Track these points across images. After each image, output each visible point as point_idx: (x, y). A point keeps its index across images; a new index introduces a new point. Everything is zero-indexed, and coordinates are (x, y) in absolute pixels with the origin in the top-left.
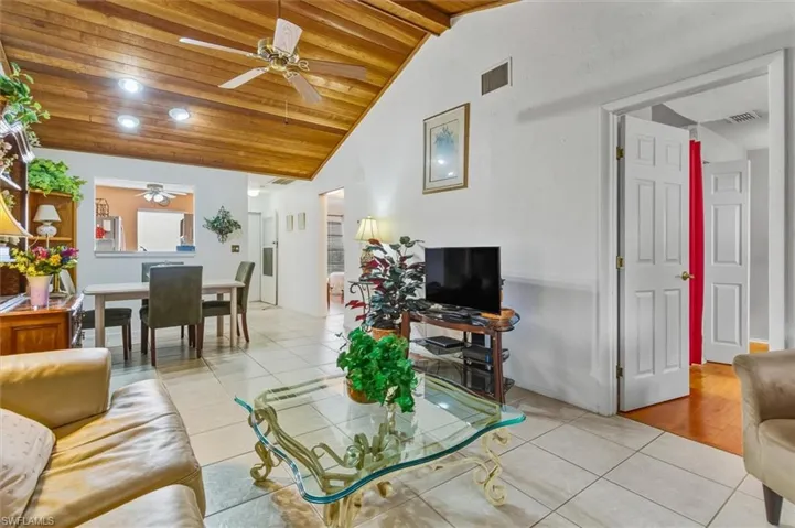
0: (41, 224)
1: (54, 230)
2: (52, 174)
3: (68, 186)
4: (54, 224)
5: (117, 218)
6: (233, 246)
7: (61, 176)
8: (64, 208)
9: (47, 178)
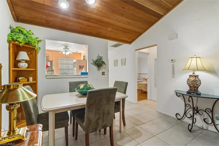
0: (20, 61)
1: (26, 65)
2: (25, 35)
3: (33, 41)
4: (26, 61)
5: (52, 61)
6: (102, 72)
7: (29, 36)
8: (31, 54)
9: (22, 37)
